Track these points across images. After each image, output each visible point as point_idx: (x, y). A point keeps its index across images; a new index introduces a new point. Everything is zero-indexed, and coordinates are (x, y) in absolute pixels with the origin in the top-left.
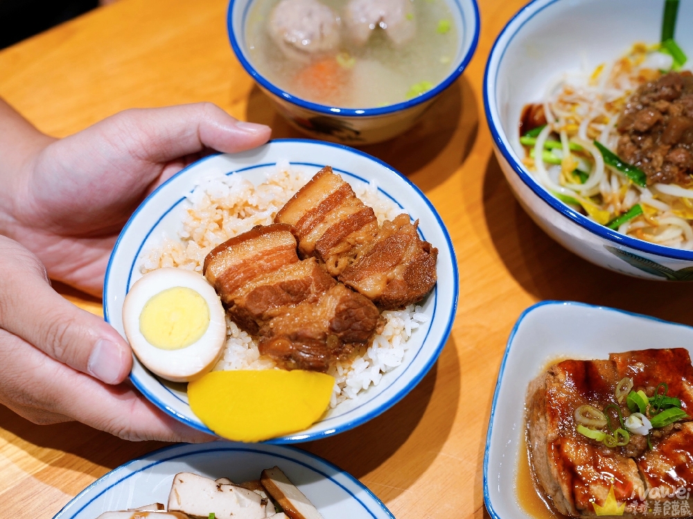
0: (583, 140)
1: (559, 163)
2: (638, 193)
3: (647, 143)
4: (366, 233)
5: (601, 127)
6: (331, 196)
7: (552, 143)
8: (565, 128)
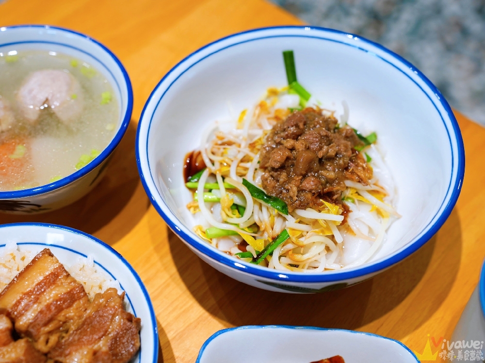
0: (235, 180)
1: (218, 202)
2: (285, 219)
3: (283, 177)
4: (77, 309)
5: (248, 165)
6: (46, 278)
7: (211, 185)
8: (220, 170)
